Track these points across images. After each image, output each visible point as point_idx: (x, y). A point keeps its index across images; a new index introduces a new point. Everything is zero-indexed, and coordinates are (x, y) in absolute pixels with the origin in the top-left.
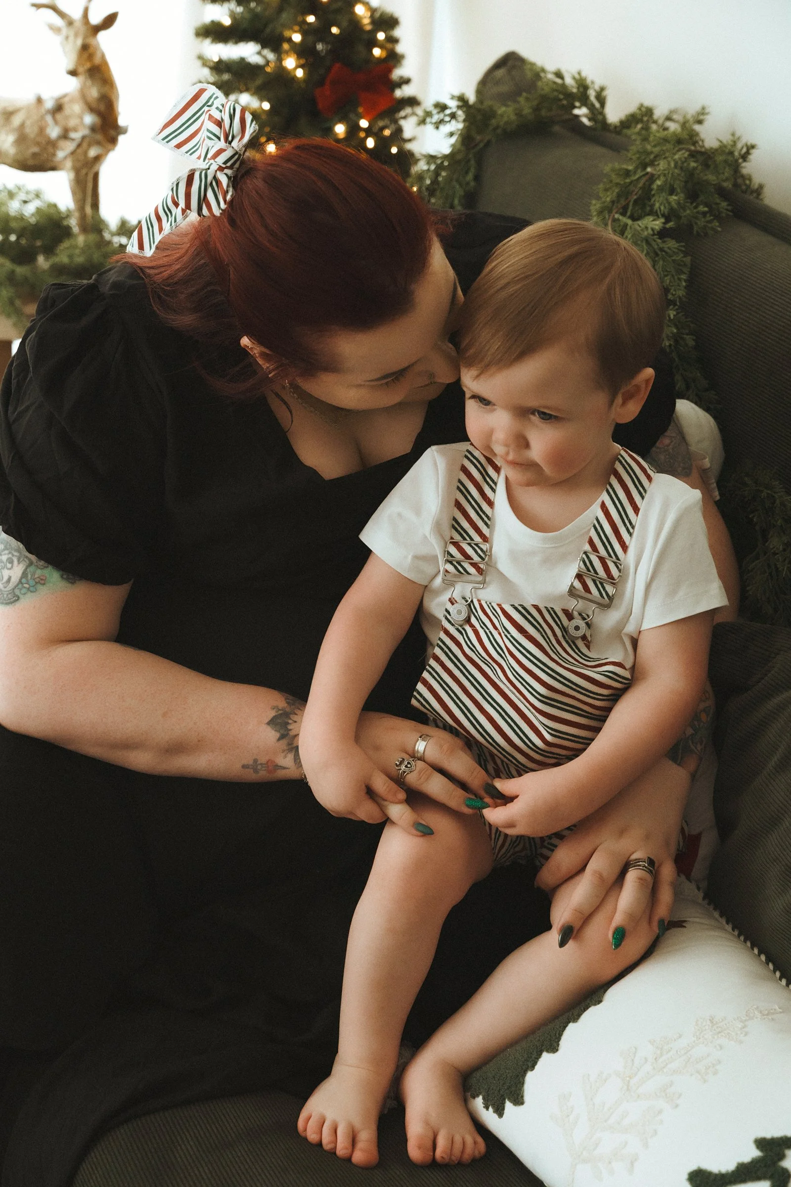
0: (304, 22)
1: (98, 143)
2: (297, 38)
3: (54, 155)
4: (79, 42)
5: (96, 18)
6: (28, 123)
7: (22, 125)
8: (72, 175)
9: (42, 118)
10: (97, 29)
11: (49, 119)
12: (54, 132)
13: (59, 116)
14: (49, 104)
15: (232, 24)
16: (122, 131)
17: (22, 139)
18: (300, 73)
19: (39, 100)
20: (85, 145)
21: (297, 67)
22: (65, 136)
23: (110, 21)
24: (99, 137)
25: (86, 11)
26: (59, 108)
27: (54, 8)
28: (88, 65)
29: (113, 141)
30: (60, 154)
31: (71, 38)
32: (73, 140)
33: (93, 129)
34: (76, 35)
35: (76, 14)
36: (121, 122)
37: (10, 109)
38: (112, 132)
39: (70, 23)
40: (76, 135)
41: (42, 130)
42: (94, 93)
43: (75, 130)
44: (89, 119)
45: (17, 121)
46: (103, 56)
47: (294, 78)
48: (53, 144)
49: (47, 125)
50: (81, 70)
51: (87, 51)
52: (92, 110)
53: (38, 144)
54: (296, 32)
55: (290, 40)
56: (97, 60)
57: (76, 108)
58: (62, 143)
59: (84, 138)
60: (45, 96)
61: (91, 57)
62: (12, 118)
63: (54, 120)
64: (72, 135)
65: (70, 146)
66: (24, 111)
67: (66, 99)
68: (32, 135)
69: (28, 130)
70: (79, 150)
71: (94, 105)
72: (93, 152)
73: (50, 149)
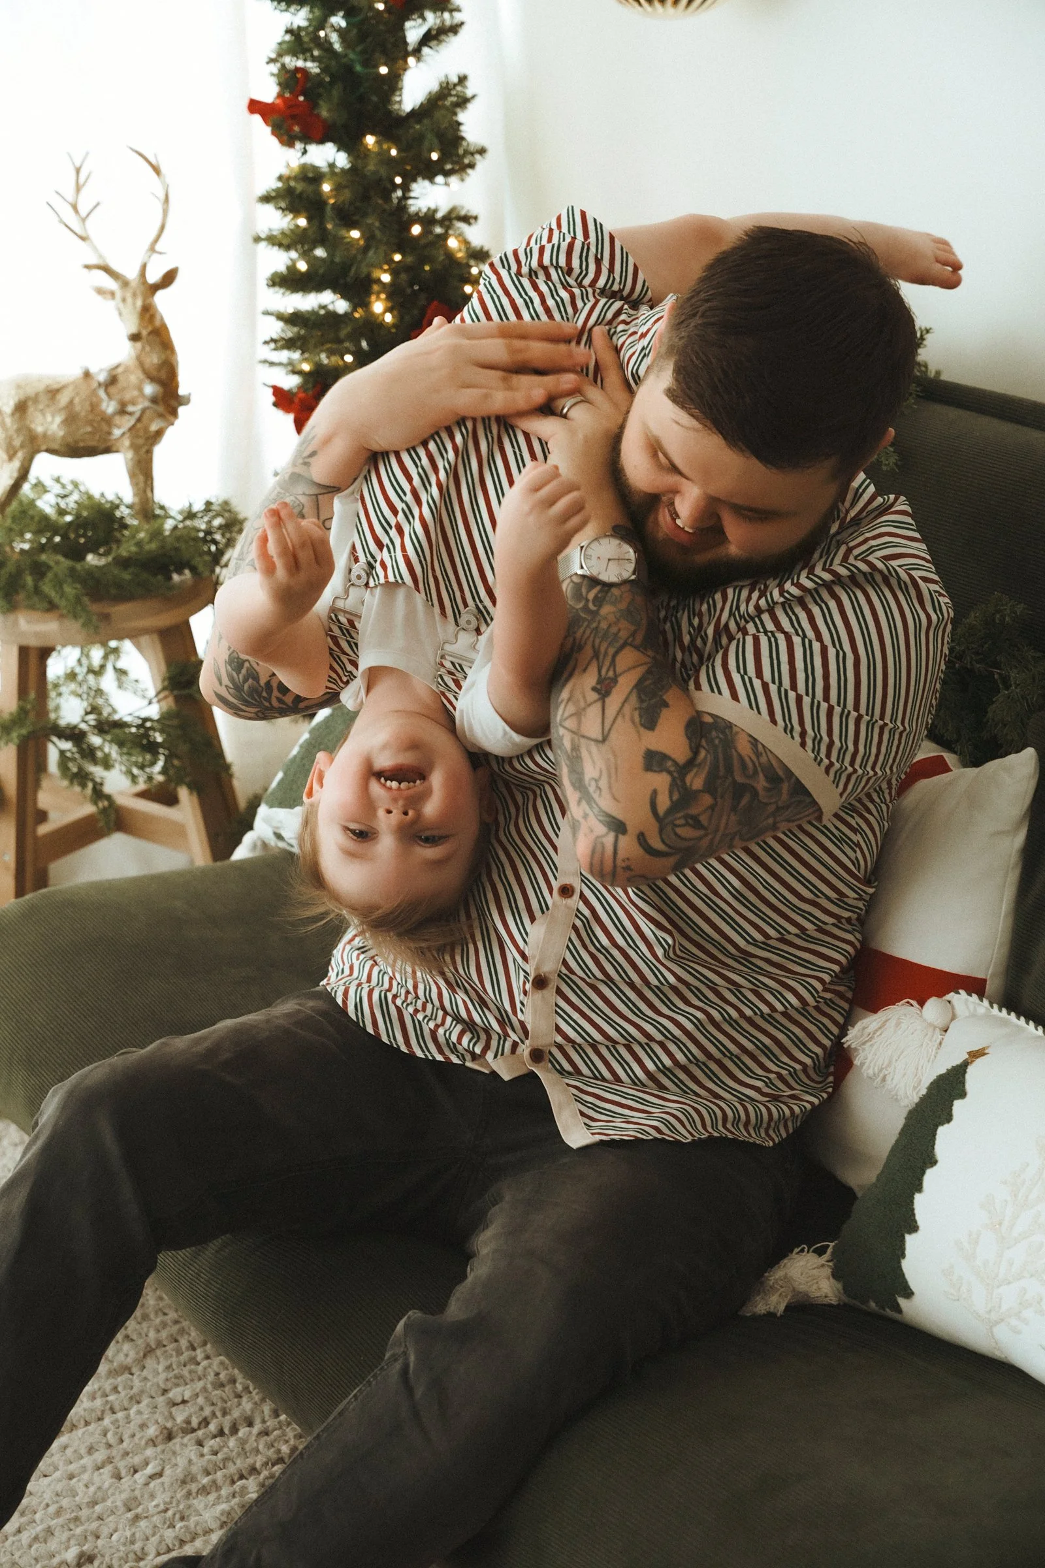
0: (392, 260)
1: (161, 416)
2: (386, 278)
3: (110, 433)
4: (139, 303)
6: (77, 401)
7: (71, 402)
8: (130, 454)
9: (94, 393)
10: (155, 288)
11: (102, 393)
12: (110, 407)
13: (112, 390)
14: (102, 377)
15: (308, 270)
16: (184, 401)
17: (71, 419)
18: (388, 318)
19: (87, 375)
20: (145, 419)
21: (385, 311)
22: (122, 411)
23: (169, 278)
24: (161, 409)
25: (144, 267)
26: (112, 380)
27: (107, 269)
28: (150, 329)
29: (174, 413)
30: (117, 432)
31: (129, 300)
32: (131, 414)
33: (154, 400)
34: (134, 295)
35: (132, 274)
36: (182, 391)
37: (56, 386)
38: (174, 403)
39: (125, 284)
40: (136, 409)
41: (94, 407)
42: (154, 359)
43: (134, 403)
44: (149, 389)
45: (63, 399)
46: (162, 319)
47: (382, 325)
48: (108, 421)
49: (101, 400)
50: (144, 333)
51: (148, 312)
52: (152, 379)
53: (90, 423)
54: (385, 271)
55: (379, 281)
56: (157, 323)
57: (135, 377)
58: (117, 420)
59: (143, 411)
60: (93, 370)
61: (152, 318)
62: (59, 397)
63: (108, 394)
64: (130, 409)
65: (127, 422)
66: (71, 388)
67: (120, 370)
68: (83, 414)
69: (78, 408)
70: (139, 425)
71: (155, 373)
72: (154, 427)
73: (105, 427)
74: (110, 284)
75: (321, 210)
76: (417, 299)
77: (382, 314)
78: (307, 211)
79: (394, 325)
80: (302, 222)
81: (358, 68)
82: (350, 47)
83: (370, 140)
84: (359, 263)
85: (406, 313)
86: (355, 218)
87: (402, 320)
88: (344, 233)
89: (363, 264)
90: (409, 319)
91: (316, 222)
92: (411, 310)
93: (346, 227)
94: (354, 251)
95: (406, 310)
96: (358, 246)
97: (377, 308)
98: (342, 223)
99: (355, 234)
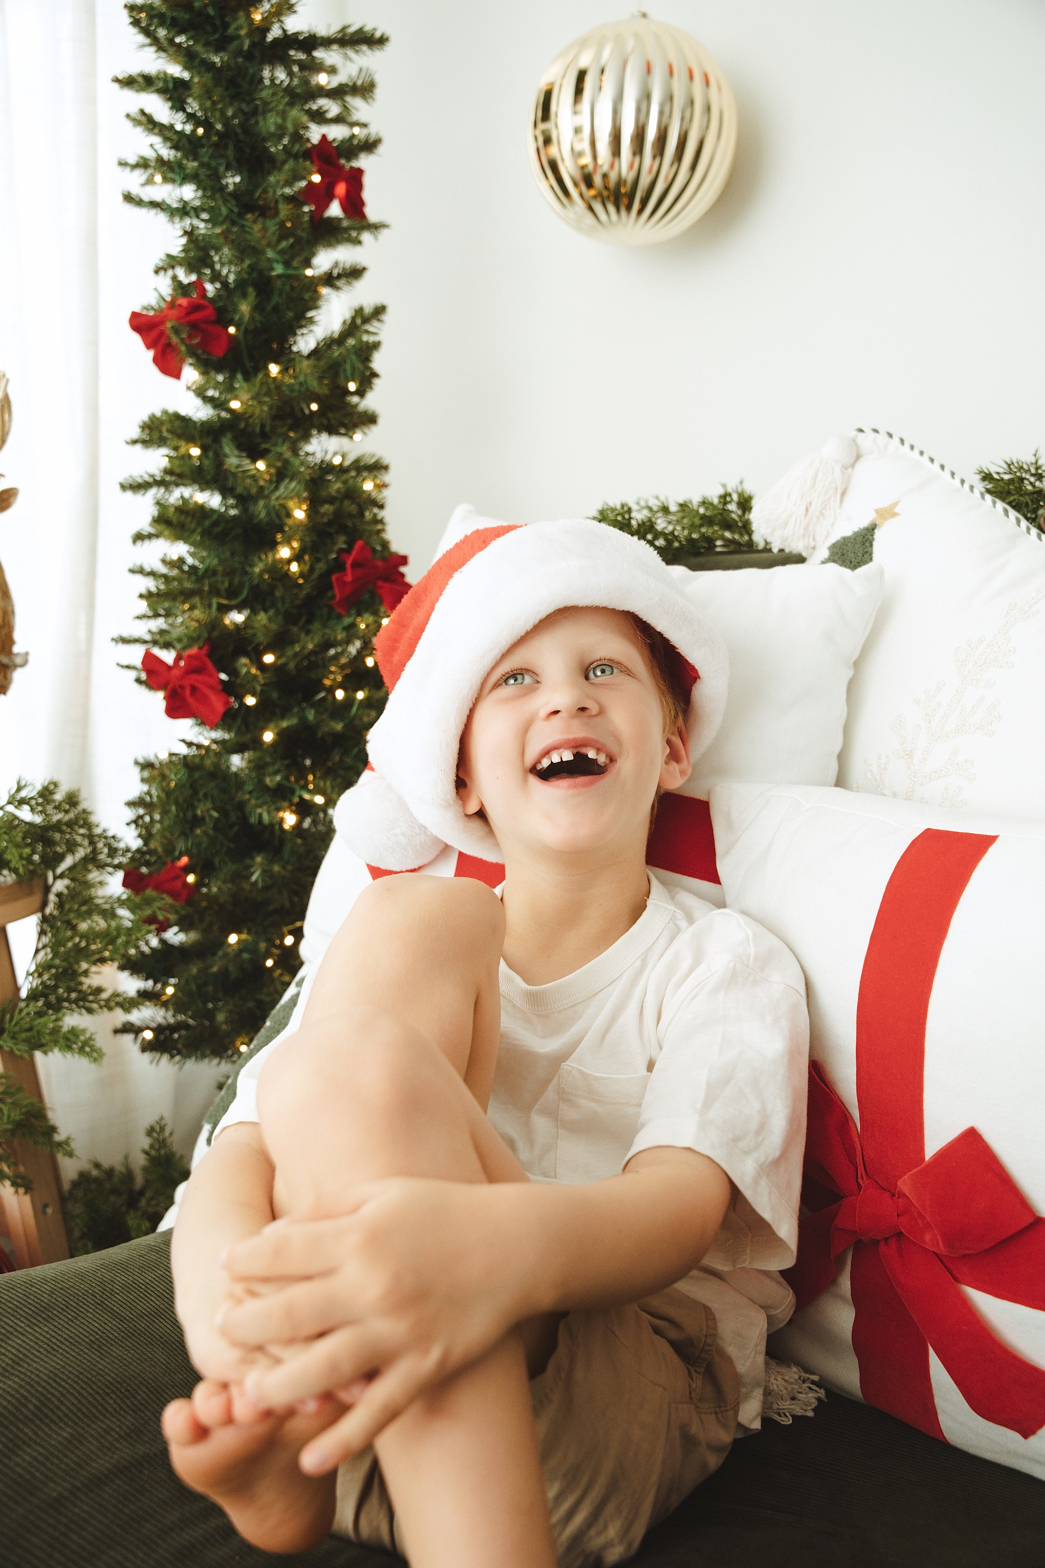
38: (5, 660)
75: (217, 441)
76: (334, 543)
77: (289, 561)
78: (201, 438)
79: (302, 575)
80: (195, 452)
81: (279, 269)
82: (269, 245)
83: (274, 369)
84: (268, 497)
85: (318, 560)
86: (264, 446)
87: (312, 569)
88: (247, 464)
89: (273, 498)
90: (321, 566)
91: (211, 454)
92: (326, 554)
93: (249, 456)
94: (262, 483)
95: (319, 555)
96: (267, 477)
97: (284, 552)
98: (244, 454)
99: (261, 465)
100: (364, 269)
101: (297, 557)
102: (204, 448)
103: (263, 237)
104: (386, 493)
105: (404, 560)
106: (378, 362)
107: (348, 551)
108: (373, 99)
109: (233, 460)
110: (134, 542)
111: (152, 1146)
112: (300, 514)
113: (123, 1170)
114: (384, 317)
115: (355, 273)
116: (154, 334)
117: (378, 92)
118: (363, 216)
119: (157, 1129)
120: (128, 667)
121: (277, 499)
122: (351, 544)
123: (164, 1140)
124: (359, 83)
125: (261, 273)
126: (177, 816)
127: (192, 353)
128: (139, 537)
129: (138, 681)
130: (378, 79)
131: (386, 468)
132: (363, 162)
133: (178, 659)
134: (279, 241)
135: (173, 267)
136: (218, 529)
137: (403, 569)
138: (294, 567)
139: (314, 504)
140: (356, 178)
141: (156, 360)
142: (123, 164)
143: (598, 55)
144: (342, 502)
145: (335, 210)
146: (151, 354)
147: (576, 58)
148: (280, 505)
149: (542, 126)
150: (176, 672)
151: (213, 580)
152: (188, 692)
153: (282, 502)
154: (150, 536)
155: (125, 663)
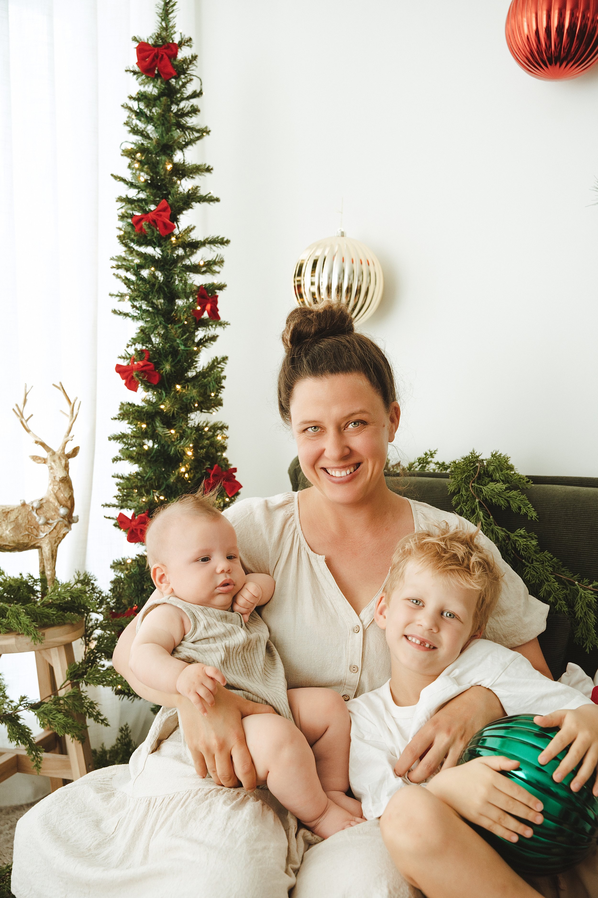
1: (66, 526)
3: (37, 536)
4: (63, 463)
5: (68, 450)
6: (20, 518)
7: (17, 518)
8: (48, 548)
10: (69, 456)
11: (34, 513)
12: (38, 521)
13: (40, 512)
14: (35, 505)
16: (75, 520)
17: (17, 527)
19: (24, 505)
20: (58, 528)
22: (47, 523)
23: (75, 452)
24: (65, 523)
25: (64, 446)
26: (40, 506)
27: (43, 445)
30: (42, 535)
31: (57, 461)
32: (51, 524)
33: (64, 517)
34: (60, 459)
37: (7, 510)
38: (71, 520)
39: (54, 453)
40: (54, 522)
41: (30, 520)
42: (64, 495)
43: (53, 518)
44: (63, 511)
45: (12, 517)
47: (184, 479)
48: (37, 528)
49: (34, 517)
52: (64, 506)
54: (190, 449)
55: (186, 455)
57: (53, 505)
58: (43, 528)
59: (58, 523)
62: (9, 515)
63: (37, 514)
64: (51, 521)
65: (47, 529)
66: (16, 511)
67: (44, 501)
68: (23, 525)
69: (20, 521)
70: (55, 530)
71: (64, 502)
72: (63, 532)
73: (35, 532)
74: (43, 453)
75: (153, 420)
76: (204, 465)
77: (184, 473)
78: (147, 420)
79: (190, 479)
80: (144, 426)
81: (182, 347)
82: (178, 337)
83: (178, 387)
84: (176, 446)
85: (197, 473)
86: (174, 423)
87: (194, 476)
88: (167, 431)
89: (178, 446)
90: (198, 476)
91: (150, 426)
92: (201, 470)
93: (168, 428)
94: (173, 440)
95: (198, 470)
96: (176, 437)
97: (183, 470)
98: (165, 426)
99: (173, 431)
100: (217, 336)
101: (187, 472)
102: (147, 424)
103: (176, 334)
104: (227, 441)
105: (235, 470)
106: (224, 383)
107: (211, 468)
108: (222, 266)
109: (160, 430)
110: (113, 462)
111: (122, 736)
112: (190, 453)
113: (101, 750)
114: (227, 361)
115: (214, 338)
116: (126, 374)
117: (225, 264)
118: (218, 318)
119: (124, 728)
120: (109, 518)
121: (180, 447)
122: (212, 465)
123: (127, 734)
124: (217, 260)
125: (174, 348)
126: (135, 588)
127: (143, 383)
128: (116, 460)
129: (115, 525)
130: (225, 259)
131: (227, 428)
132: (218, 293)
133: (134, 515)
134: (182, 336)
135: (135, 344)
136: (153, 459)
137: (234, 474)
138: (187, 475)
139: (195, 448)
140: (214, 300)
141: (126, 384)
142: (111, 295)
143: (324, 251)
144: (208, 447)
145: (206, 315)
146: (124, 381)
147: (315, 252)
148: (181, 450)
149: (298, 278)
150: (134, 523)
151: (151, 482)
152: (139, 532)
153: (182, 448)
154: (120, 459)
155: (108, 516)
